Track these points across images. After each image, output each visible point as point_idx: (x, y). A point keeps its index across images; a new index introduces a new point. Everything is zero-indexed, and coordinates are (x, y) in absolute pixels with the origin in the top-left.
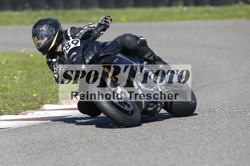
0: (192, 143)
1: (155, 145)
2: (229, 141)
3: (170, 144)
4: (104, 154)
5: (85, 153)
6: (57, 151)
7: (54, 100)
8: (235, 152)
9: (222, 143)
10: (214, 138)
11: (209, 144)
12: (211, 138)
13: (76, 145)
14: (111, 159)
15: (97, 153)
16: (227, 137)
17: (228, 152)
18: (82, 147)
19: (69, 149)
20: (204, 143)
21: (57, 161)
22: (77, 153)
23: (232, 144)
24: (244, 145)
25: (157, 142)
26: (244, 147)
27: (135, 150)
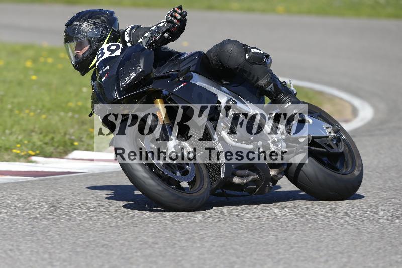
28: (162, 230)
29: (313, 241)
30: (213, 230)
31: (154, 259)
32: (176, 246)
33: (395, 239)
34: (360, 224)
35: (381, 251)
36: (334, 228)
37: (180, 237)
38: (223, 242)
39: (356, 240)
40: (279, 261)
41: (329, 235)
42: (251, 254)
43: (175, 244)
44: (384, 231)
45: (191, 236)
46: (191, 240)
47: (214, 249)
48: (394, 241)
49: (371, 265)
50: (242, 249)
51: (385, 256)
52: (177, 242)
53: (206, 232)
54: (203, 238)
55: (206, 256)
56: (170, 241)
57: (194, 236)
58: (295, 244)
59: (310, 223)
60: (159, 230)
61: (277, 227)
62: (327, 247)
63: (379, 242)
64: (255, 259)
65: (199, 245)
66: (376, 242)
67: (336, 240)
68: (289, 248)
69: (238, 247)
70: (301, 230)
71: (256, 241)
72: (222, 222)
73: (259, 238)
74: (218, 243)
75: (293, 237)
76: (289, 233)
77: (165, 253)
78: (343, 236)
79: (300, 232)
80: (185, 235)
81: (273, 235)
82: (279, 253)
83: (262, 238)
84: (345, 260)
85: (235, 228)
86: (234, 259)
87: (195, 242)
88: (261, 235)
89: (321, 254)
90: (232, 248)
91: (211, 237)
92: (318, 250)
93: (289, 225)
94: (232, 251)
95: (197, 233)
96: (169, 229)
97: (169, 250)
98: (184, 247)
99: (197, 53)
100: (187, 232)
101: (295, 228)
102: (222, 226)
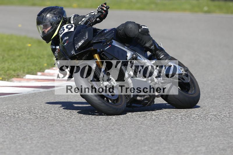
0: (133, 126)
1: (99, 125)
2: (169, 126)
3: (113, 126)
4: (51, 131)
5: (33, 129)
6: (6, 125)
7: (6, 77)
8: (173, 136)
9: (162, 127)
10: (155, 122)
11: (149, 127)
12: (151, 122)
13: (25, 121)
14: (57, 136)
15: (45, 130)
16: (167, 122)
17: (167, 136)
18: (30, 123)
19: (18, 124)
20: (145, 127)
21: (6, 135)
22: (25, 128)
23: (171, 129)
24: (182, 131)
25: (101, 123)
26: (182, 133)
27: (80, 129)
28: (7, 134)
29: (96, 139)
30: (38, 134)
31: (3, 151)
32: (17, 143)
33: (144, 137)
34: (123, 129)
35: (136, 144)
36: (108, 132)
37: (19, 138)
38: (44, 140)
39: (121, 138)
40: (77, 151)
41: (106, 136)
42: (61, 147)
43: (16, 142)
44: (137, 133)
45: (25, 137)
46: (26, 139)
47: (39, 144)
48: (143, 138)
49: (130, 152)
50: (55, 144)
51: (138, 147)
52: (17, 141)
53: (34, 135)
54: (32, 138)
55: (34, 148)
56: (13, 140)
57: (27, 137)
58: (86, 141)
59: (95, 129)
60: (6, 134)
61: (76, 131)
62: (104, 142)
63: (134, 139)
64: (63, 150)
65: (30, 142)
66: (133, 139)
67: (110, 138)
68: (82, 143)
69: (53, 143)
70: (89, 133)
71: (63, 139)
72: (43, 129)
73: (65, 138)
74: (41, 141)
75: (85, 137)
76: (83, 134)
77: (10, 147)
78: (113, 136)
79: (89, 134)
80: (22, 136)
81: (73, 136)
82: (77, 147)
83: (66, 137)
84: (115, 150)
85: (51, 132)
86: (50, 150)
87: (27, 141)
88: (66, 136)
89: (101, 146)
90: (49, 144)
91: (37, 137)
92: (99, 144)
93: (82, 130)
94: (49, 146)
95: (28, 135)
96: (12, 133)
97: (12, 145)
98: (21, 143)
99: (113, 29)
100: (23, 135)
101: (86, 132)
102: (43, 131)
